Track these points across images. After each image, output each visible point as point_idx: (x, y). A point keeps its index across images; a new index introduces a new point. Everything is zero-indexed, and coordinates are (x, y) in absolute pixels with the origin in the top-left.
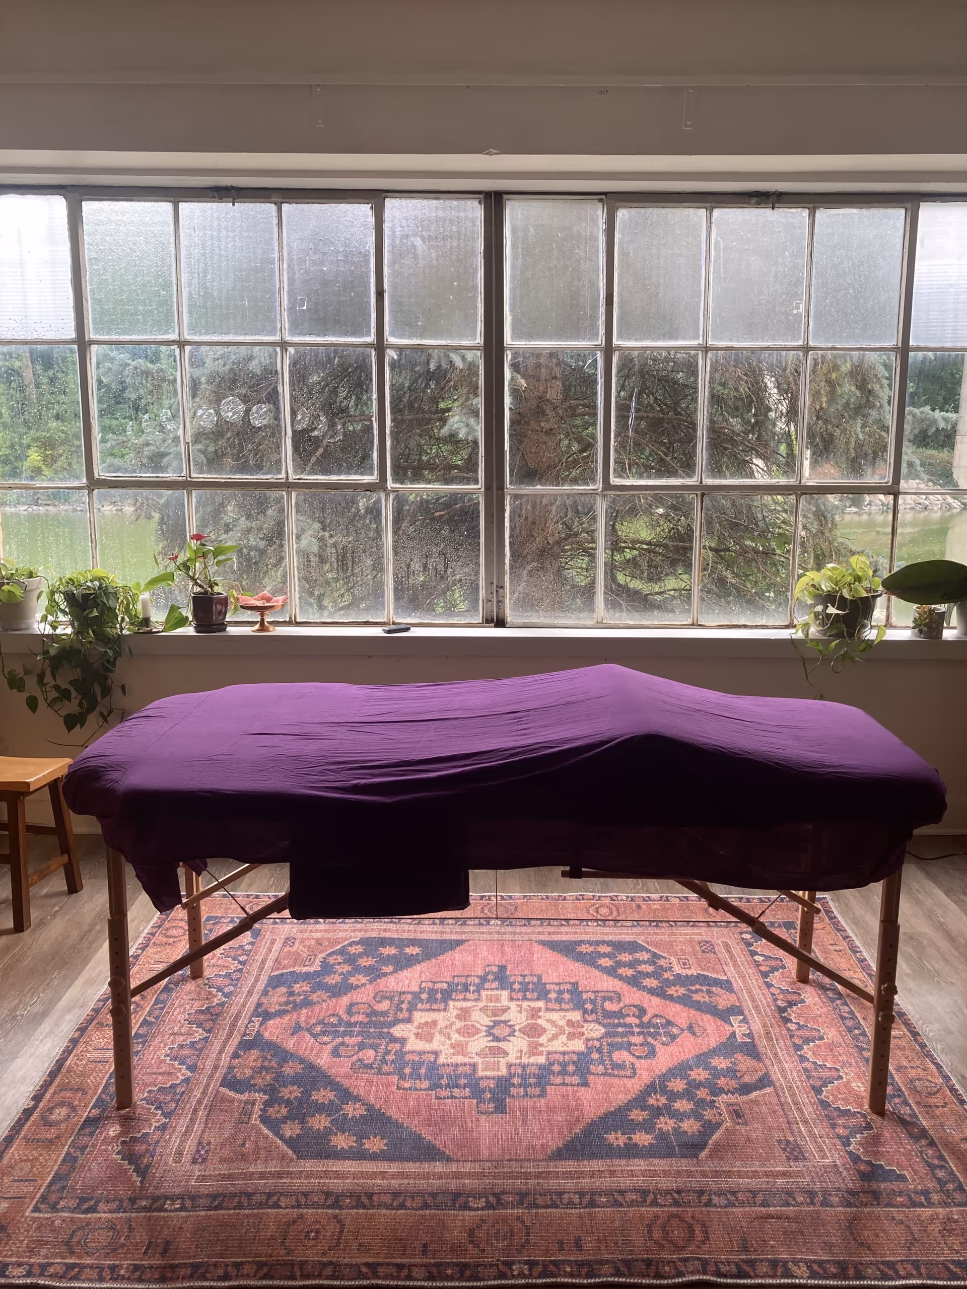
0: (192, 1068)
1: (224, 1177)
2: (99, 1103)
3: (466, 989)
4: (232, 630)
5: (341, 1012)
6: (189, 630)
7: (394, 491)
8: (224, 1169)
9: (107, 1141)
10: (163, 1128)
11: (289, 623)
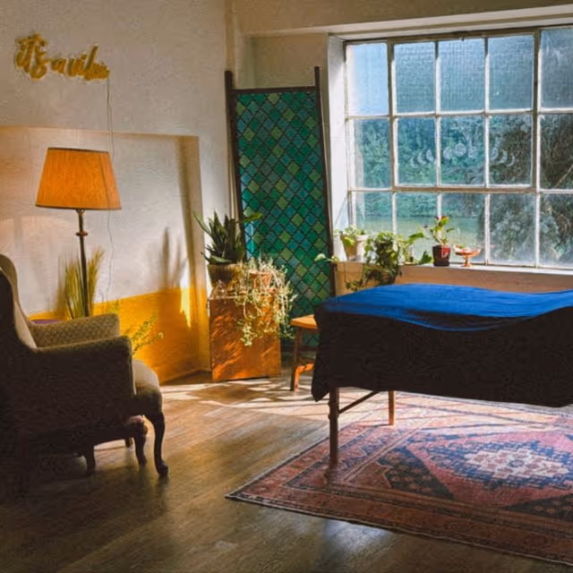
0: (368, 454)
1: (360, 488)
2: (324, 459)
3: (512, 446)
4: (451, 266)
5: (446, 446)
6: (431, 264)
7: (541, 193)
8: (360, 486)
9: (322, 470)
10: (345, 470)
11: (484, 264)
